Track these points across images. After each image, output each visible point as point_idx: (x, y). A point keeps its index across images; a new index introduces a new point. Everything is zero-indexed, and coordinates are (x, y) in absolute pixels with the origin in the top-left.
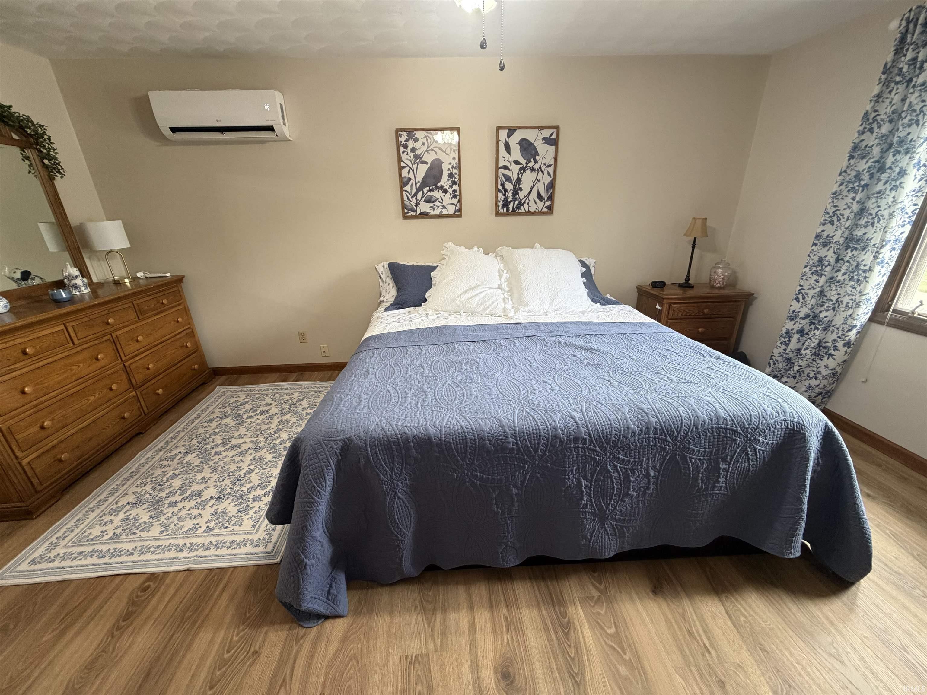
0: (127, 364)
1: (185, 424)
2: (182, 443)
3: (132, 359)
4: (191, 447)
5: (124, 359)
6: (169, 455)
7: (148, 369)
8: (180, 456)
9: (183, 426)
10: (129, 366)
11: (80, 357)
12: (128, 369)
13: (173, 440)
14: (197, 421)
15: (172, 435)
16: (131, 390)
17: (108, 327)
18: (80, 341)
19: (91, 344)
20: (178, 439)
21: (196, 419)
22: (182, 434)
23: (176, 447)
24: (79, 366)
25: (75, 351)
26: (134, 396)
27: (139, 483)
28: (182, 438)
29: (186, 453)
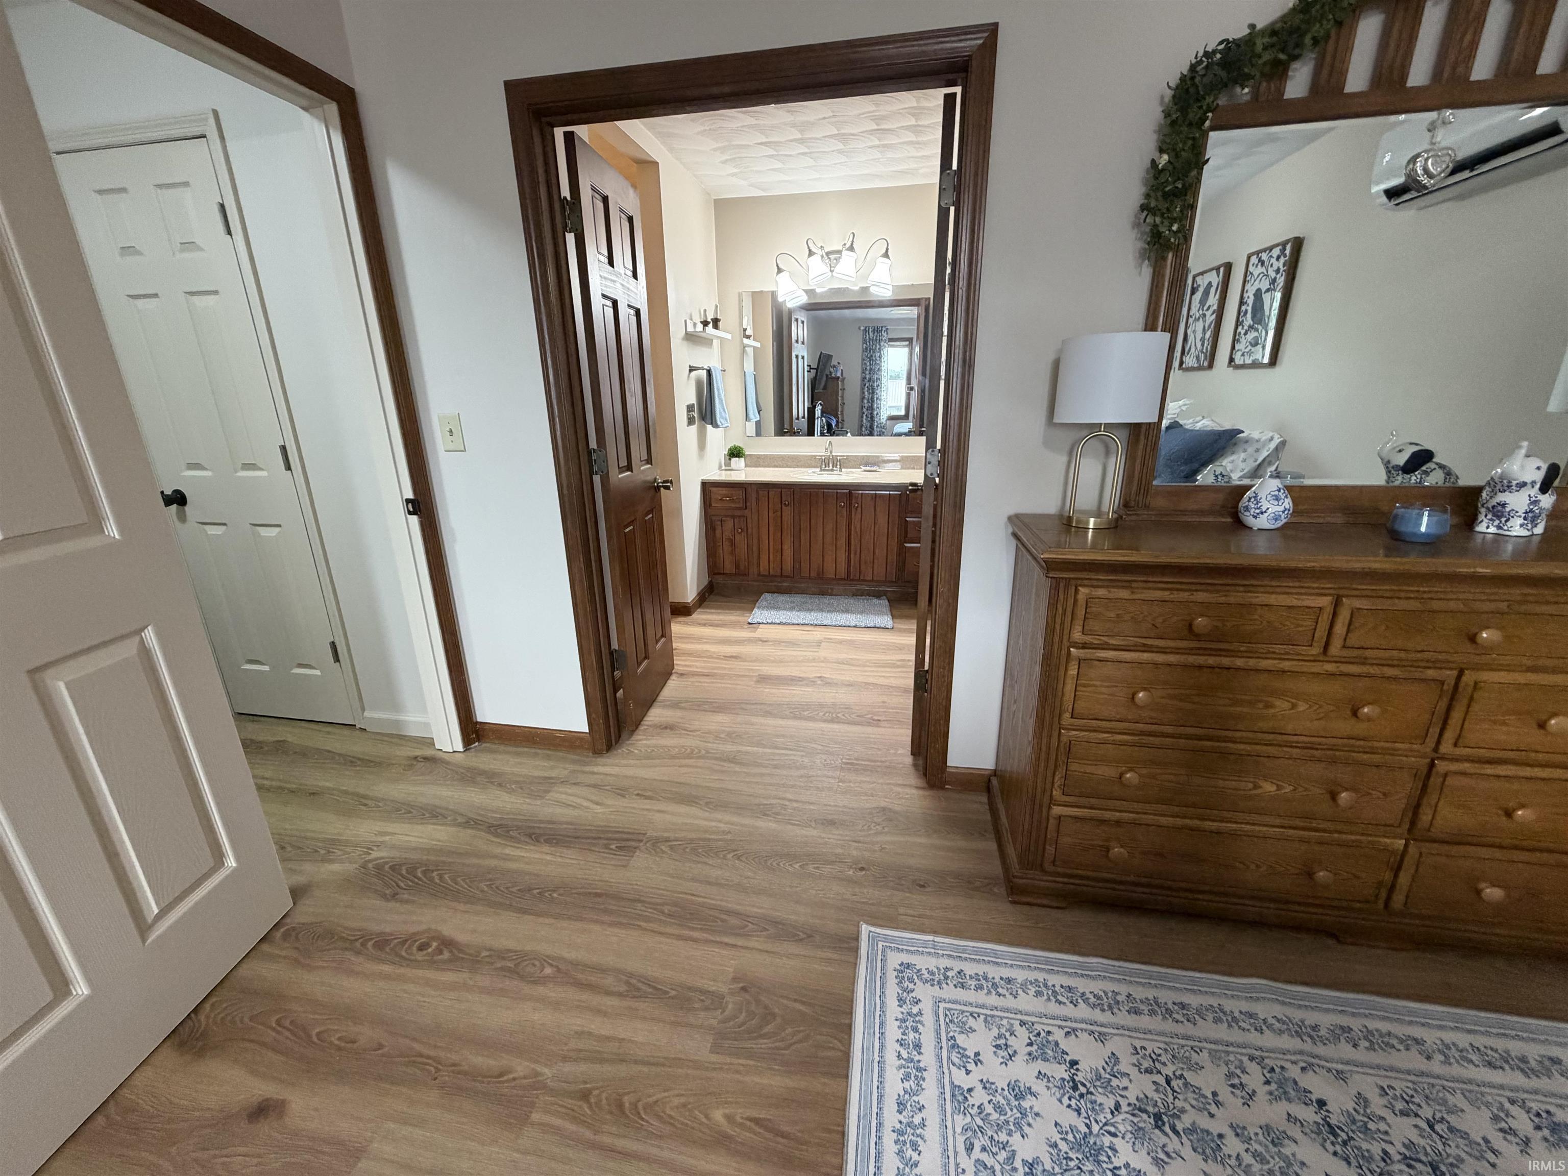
0: (1442, 766)
1: (1463, 1040)
2: (1367, 1084)
3: (1473, 761)
4: (1365, 1129)
5: (1446, 748)
6: (1294, 1072)
7: (1509, 814)
8: (1308, 1114)
9: (1449, 1037)
10: (1446, 775)
11: (1315, 687)
12: (1435, 781)
13: (1364, 1044)
14: (1518, 1079)
15: (1384, 1026)
16: (1399, 830)
17: (1469, 647)
18: (1346, 653)
19: (1373, 670)
20: (1378, 1058)
21: (1522, 1064)
22: (1412, 1060)
23: (1340, 1076)
24: (1294, 706)
25: (1316, 668)
26: (1393, 852)
27: (1150, 1046)
28: (1392, 1069)
29: (1332, 1131)
